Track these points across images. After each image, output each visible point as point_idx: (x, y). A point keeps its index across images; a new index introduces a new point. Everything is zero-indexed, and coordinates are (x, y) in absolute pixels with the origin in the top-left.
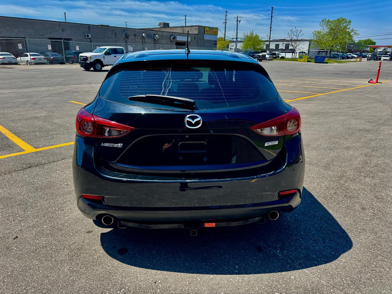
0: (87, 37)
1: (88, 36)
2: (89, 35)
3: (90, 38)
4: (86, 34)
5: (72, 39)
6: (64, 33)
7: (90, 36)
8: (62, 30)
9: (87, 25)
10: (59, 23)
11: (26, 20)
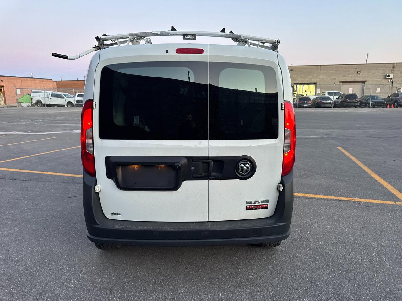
0: (387, 77)
1: (389, 76)
2: (390, 74)
3: (392, 79)
4: (387, 75)
5: (367, 81)
6: (359, 75)
7: (392, 76)
8: (358, 72)
9: (392, 64)
10: (355, 65)
11: (321, 66)
